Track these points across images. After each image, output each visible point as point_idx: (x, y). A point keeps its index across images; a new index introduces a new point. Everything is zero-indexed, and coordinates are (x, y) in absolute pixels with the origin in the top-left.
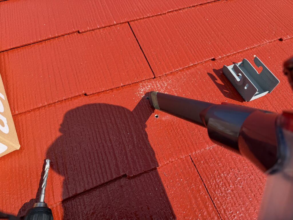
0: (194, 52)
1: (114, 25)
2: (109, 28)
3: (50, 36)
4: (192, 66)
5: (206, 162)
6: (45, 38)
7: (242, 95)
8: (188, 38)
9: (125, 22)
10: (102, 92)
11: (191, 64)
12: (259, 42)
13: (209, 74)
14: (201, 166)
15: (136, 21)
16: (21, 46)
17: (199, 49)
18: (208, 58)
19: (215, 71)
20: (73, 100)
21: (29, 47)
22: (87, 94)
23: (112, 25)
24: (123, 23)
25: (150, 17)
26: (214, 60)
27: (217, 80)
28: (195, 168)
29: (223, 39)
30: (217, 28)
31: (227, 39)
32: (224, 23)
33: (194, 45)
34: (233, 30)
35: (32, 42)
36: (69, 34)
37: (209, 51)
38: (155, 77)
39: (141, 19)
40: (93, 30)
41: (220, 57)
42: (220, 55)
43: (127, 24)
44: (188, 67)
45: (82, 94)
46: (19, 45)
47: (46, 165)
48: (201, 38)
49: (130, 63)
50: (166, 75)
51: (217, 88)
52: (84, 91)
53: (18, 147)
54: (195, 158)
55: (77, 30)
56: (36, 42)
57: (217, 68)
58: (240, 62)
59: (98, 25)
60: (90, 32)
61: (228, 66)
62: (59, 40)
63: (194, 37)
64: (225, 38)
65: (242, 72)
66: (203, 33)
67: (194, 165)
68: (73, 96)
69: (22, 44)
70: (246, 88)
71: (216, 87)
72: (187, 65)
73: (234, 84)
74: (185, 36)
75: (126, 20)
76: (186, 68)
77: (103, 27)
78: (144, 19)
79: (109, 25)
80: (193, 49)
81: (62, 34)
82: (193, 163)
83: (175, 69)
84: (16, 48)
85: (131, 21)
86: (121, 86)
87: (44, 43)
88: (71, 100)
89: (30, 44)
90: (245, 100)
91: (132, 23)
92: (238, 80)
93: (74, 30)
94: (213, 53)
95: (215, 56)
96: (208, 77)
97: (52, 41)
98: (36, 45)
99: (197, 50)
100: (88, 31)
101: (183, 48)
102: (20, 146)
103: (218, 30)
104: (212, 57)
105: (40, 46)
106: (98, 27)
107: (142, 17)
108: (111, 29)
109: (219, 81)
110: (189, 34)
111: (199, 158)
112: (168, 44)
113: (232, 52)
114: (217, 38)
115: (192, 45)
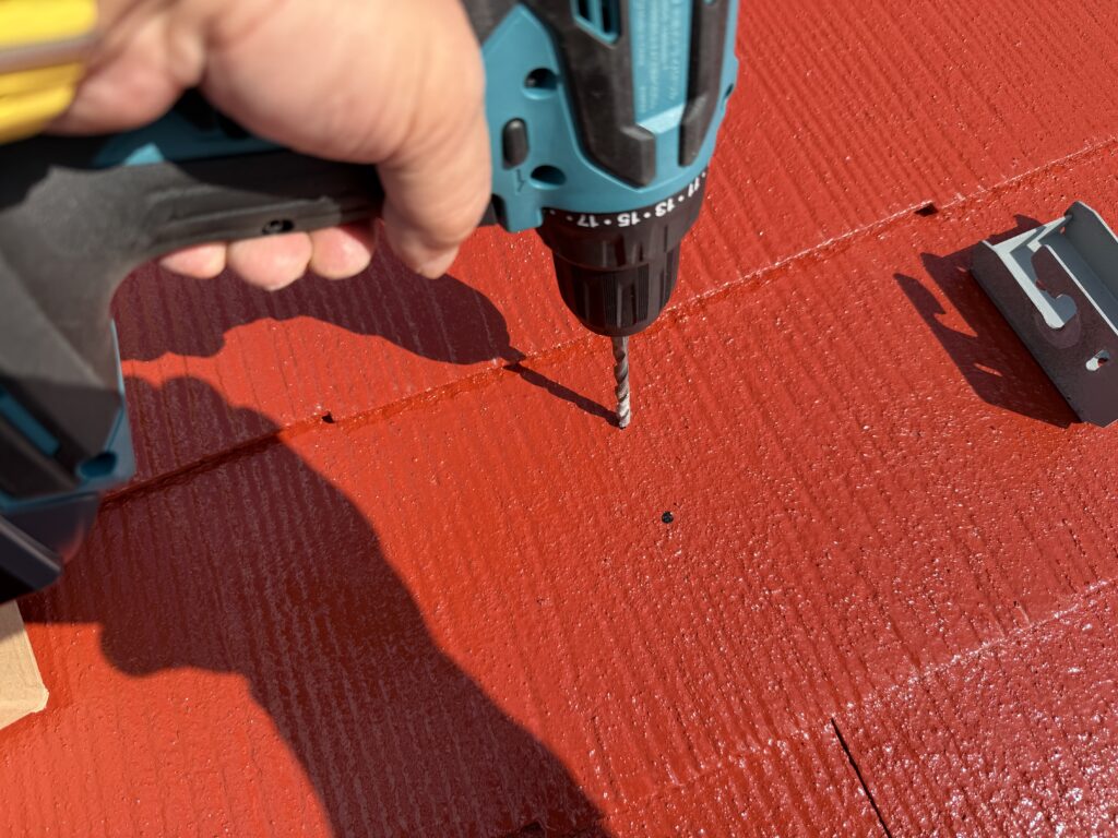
0: (836, 174)
4: (826, 249)
5: (908, 747)
7: (1067, 393)
8: (799, 104)
11: (821, 241)
14: (884, 767)
17: (856, 158)
18: (903, 206)
19: (929, 260)
26: (929, 211)
28: (857, 780)
29: (971, 96)
30: (937, 38)
31: (989, 99)
32: (973, 14)
33: (830, 140)
34: (1019, 51)
37: (904, 169)
41: (961, 198)
42: (958, 190)
44: (807, 255)
45: (314, 416)
48: (862, 99)
50: (700, 301)
51: (950, 363)
52: (322, 405)
53: (39, 700)
54: (857, 729)
57: (941, 252)
58: (1055, 218)
63: (831, 92)
64: (981, 93)
66: (874, 68)
67: (852, 761)
70: (1093, 365)
72: (804, 244)
73: (1026, 337)
74: (784, 92)
80: (829, 161)
82: (848, 754)
83: (743, 273)
86: (493, 371)
92: (1053, 320)
94: (923, 177)
95: (935, 195)
96: (904, 306)
99: (846, 164)
101: (779, 155)
102: (45, 694)
103: (945, 49)
104: (923, 200)
109: (954, 320)
110: (805, 81)
111: (873, 730)
113: (1017, 172)
114: (942, 93)
115: (822, 138)
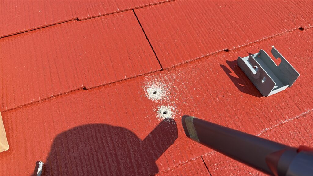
0: (206, 42)
1: (118, 12)
2: (112, 16)
3: (46, 24)
4: (203, 57)
5: (220, 164)
6: (39, 26)
7: (259, 90)
8: (198, 28)
9: (130, 10)
10: (103, 85)
11: (202, 55)
12: (277, 31)
13: (222, 66)
14: (215, 169)
15: (142, 8)
16: (12, 34)
17: (211, 39)
18: (221, 49)
19: (228, 62)
20: (70, 94)
21: (21, 35)
22: (86, 88)
23: (115, 13)
24: (127, 10)
25: (157, 4)
26: (227, 51)
27: (231, 73)
28: (208, 172)
29: (238, 27)
30: (231, 15)
31: (242, 28)
32: (239, 11)
33: (205, 35)
34: (249, 19)
35: (25, 30)
36: (66, 22)
37: (222, 41)
38: (162, 70)
39: (147, 6)
40: (94, 18)
41: (235, 48)
42: (234, 46)
43: (132, 11)
44: (199, 58)
45: (81, 88)
46: (10, 34)
47: (39, 169)
48: (213, 27)
49: (135, 54)
50: (174, 67)
51: (231, 82)
52: (83, 85)
53: (7, 148)
54: (208, 160)
55: (76, 17)
56: (30, 30)
57: (231, 60)
58: (257, 53)
59: (99, 12)
60: (91, 19)
61: (243, 57)
62: (55, 27)
63: (206, 25)
64: (240, 27)
65: (259, 64)
66: (216, 21)
67: (207, 168)
68: (70, 90)
69: (13, 33)
70: (263, 81)
71: (230, 80)
72: (198, 56)
73: (250, 77)
74: (195, 25)
75: (131, 7)
76: (197, 59)
77: (105, 15)
78: (150, 6)
79: (111, 12)
80: (205, 39)
81: (59, 21)
82: (206, 166)
83: (184, 61)
84: (7, 36)
85: (136, 8)
86: (125, 79)
87: (38, 31)
88: (69, 94)
89: (22, 33)
90: (263, 95)
91: (138, 10)
92: (254, 72)
93: (72, 17)
94: (226, 43)
95: (229, 47)
96: (221, 70)
97: (47, 29)
98: (29, 34)
99: (208, 40)
100: (88, 18)
101: (193, 38)
102: (8, 147)
103: (232, 18)
104: (226, 48)
105: (34, 34)
106: (100, 14)
107: (148, 4)
108: (114, 17)
109: (234, 74)
110: (200, 23)
111: (212, 160)
112: (177, 33)
113: (247, 43)
114: (231, 27)
115: (203, 35)
